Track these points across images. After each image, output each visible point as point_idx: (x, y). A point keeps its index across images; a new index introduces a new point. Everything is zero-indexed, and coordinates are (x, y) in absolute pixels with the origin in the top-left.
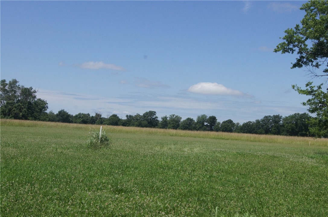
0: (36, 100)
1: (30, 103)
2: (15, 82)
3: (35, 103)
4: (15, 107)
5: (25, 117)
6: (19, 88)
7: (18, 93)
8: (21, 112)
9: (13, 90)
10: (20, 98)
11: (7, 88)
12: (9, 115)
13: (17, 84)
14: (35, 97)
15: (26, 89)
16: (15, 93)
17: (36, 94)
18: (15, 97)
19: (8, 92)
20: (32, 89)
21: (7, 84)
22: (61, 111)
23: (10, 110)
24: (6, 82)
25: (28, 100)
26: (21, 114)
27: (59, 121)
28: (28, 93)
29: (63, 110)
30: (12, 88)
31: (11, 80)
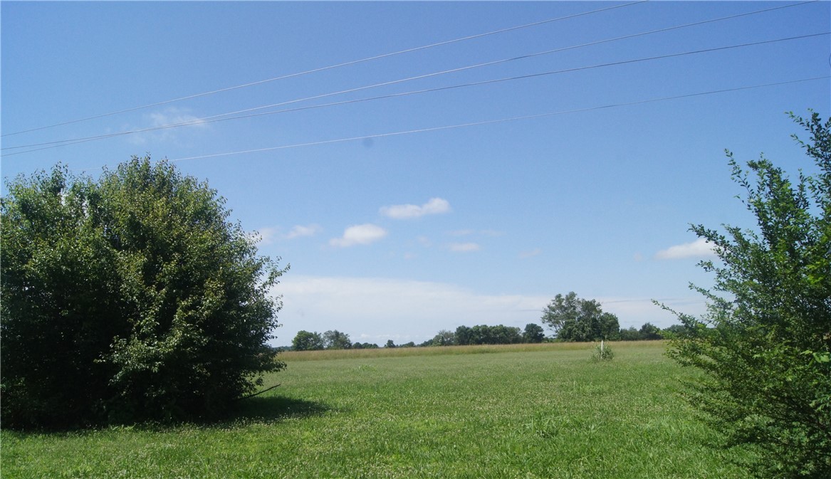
0: (602, 314)
1: (594, 320)
2: (572, 295)
3: (602, 318)
4: (576, 327)
5: (590, 338)
6: (579, 302)
7: (579, 309)
8: (584, 332)
9: (572, 306)
10: (581, 315)
11: (563, 304)
12: (570, 338)
13: (576, 298)
14: (601, 311)
15: (587, 303)
16: (574, 309)
17: (600, 308)
18: (575, 313)
19: (566, 309)
20: (595, 302)
21: (563, 299)
22: (646, 325)
23: (570, 331)
24: (562, 297)
25: (593, 316)
26: (584, 335)
27: (644, 339)
28: (590, 307)
29: (648, 324)
30: (569, 303)
31: (568, 294)
